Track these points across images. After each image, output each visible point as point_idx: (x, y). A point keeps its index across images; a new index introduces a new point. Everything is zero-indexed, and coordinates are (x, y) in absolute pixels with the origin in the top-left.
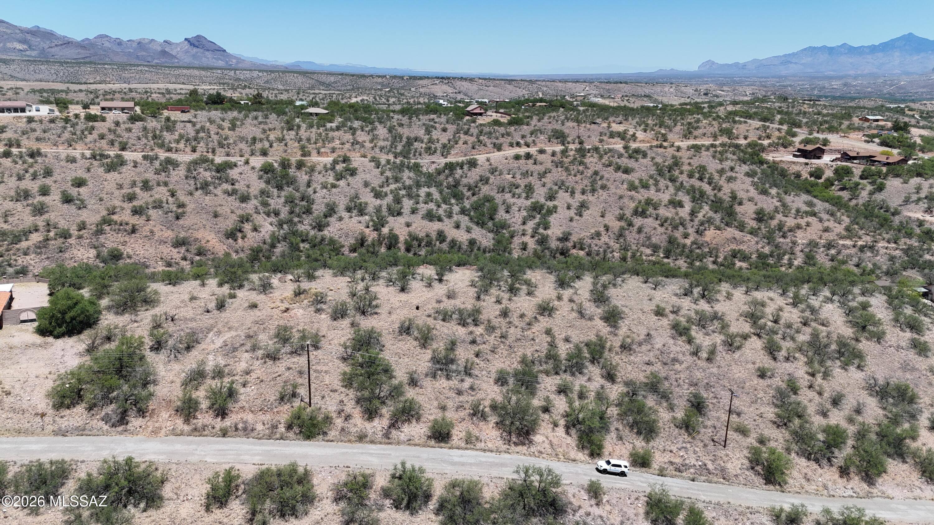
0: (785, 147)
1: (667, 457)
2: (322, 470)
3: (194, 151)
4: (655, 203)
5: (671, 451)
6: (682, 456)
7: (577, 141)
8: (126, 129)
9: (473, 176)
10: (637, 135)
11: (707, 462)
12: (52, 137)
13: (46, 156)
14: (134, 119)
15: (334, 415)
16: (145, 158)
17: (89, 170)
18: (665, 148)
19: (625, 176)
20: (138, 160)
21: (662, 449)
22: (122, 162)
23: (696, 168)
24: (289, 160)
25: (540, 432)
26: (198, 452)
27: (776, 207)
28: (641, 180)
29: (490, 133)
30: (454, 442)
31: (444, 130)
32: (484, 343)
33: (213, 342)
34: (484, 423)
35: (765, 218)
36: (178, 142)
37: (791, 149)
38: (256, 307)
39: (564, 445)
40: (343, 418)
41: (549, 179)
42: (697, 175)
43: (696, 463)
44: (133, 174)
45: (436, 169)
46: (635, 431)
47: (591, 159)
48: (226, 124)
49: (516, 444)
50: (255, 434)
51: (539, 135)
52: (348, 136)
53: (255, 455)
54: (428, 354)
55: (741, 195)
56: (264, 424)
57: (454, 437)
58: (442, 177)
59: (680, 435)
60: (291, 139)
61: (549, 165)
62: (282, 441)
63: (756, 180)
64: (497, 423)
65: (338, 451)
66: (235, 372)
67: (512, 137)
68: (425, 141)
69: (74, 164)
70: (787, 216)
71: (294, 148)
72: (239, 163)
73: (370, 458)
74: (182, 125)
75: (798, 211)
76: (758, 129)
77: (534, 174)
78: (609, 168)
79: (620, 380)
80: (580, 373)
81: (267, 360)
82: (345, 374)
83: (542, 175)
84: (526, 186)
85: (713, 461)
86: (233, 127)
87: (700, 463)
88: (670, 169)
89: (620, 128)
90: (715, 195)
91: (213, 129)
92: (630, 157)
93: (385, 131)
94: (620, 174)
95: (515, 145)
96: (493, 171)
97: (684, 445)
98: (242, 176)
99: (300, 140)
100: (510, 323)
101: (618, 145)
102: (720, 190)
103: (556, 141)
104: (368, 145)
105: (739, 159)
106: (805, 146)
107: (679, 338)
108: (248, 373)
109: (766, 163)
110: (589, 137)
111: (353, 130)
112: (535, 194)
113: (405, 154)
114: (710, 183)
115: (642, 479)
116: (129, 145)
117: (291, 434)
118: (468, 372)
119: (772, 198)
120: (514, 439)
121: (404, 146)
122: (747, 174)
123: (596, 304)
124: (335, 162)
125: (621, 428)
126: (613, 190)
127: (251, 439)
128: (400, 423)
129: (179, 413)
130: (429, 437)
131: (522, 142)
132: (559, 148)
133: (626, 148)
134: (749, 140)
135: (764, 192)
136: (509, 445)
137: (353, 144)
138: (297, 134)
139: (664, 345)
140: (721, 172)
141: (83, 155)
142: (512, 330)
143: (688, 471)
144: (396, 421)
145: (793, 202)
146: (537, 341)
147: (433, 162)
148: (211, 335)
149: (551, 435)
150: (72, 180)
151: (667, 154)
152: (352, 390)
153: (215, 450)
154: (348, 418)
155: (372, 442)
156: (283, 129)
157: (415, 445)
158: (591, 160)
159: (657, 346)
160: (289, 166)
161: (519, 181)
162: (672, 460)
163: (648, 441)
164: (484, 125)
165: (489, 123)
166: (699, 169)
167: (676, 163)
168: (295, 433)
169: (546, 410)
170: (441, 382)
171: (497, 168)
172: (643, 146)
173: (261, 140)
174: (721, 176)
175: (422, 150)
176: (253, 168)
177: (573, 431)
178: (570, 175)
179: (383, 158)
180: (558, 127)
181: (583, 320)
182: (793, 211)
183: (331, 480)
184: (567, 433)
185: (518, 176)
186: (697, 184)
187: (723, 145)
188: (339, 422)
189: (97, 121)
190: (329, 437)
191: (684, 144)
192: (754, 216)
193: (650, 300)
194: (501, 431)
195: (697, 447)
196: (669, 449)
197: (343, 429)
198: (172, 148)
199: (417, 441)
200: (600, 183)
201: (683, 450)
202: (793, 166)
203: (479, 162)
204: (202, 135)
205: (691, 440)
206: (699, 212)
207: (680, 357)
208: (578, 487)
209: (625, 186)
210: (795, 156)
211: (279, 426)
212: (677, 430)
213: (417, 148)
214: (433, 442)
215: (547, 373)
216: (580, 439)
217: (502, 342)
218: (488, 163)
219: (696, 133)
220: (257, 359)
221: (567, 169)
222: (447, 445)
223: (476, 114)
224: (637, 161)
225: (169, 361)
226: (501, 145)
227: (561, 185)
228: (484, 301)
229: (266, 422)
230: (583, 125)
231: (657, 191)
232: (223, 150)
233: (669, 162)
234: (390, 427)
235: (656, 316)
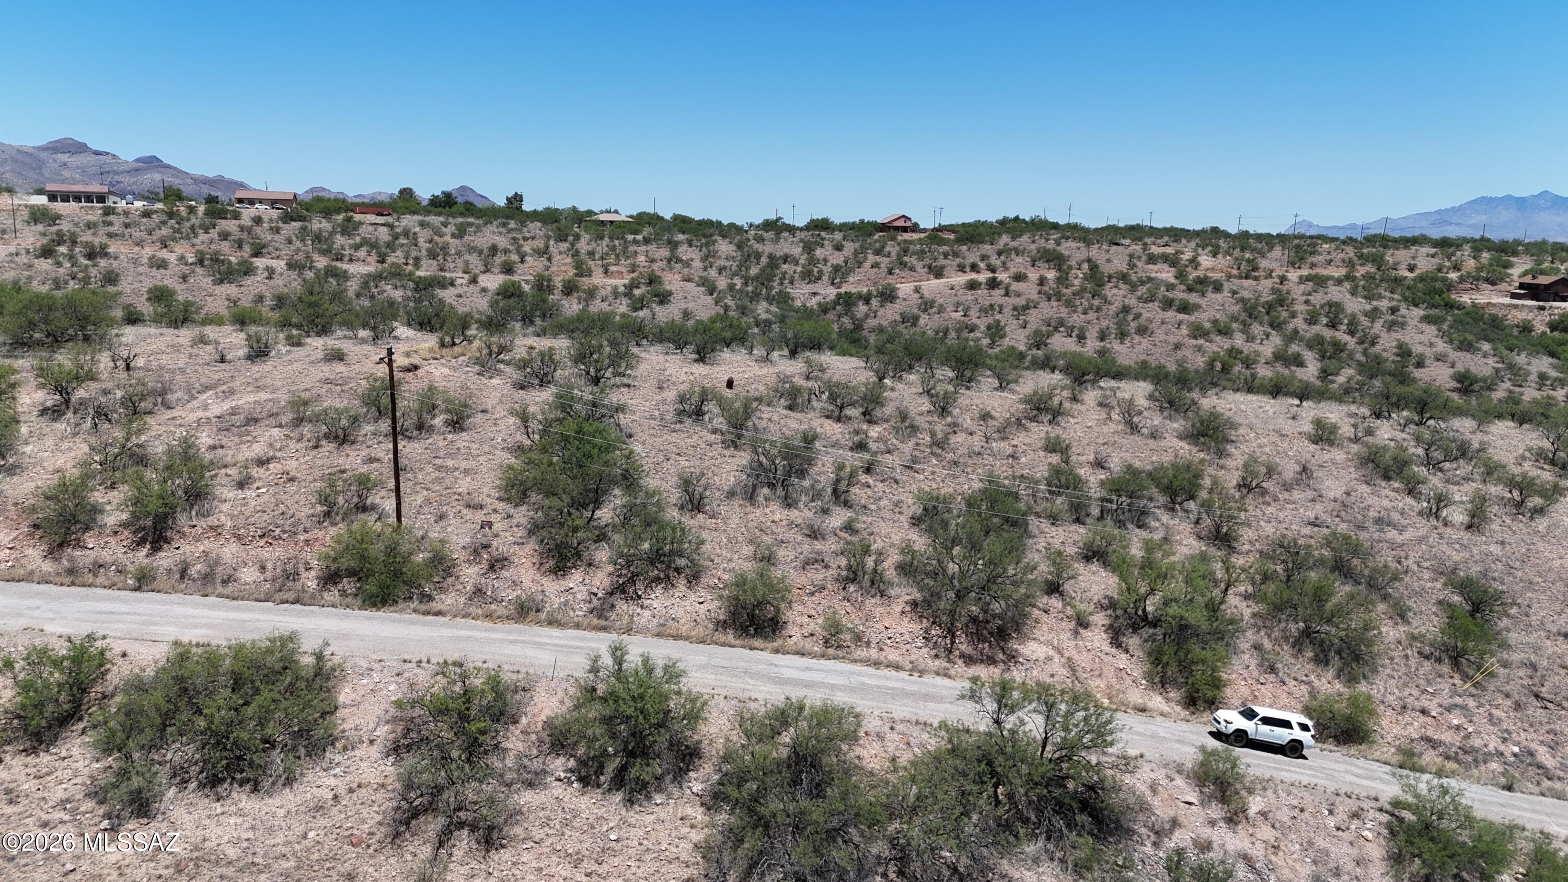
0: (1493, 284)
1: (1414, 727)
2: (376, 666)
3: (382, 261)
4: (1248, 356)
5: (1424, 712)
6: (1458, 728)
7: (1085, 266)
8: (271, 229)
9: (889, 314)
10: (1200, 259)
11: (1534, 746)
12: (138, 234)
13: (116, 258)
14: (287, 218)
15: (458, 555)
16: (290, 266)
17: (184, 278)
18: (1256, 279)
19: (1181, 316)
20: (279, 270)
21: (1397, 704)
22: (247, 270)
23: (1322, 307)
24: (550, 280)
25: (1037, 634)
26: (36, 613)
27: (1497, 371)
28: (1215, 322)
29: (923, 252)
30: (790, 642)
31: (838, 248)
32: (889, 452)
33: (205, 407)
34: (877, 600)
35: (1476, 387)
36: (357, 247)
37: (1504, 286)
38: (342, 360)
39: (1109, 673)
40: (485, 565)
41: (1034, 318)
42: (1325, 320)
43: (1502, 748)
44: (264, 288)
45: (819, 304)
46: (1310, 654)
47: (1115, 291)
48: (451, 229)
49: (969, 660)
50: (230, 588)
51: (1013, 256)
52: (665, 252)
53: (196, 626)
54: (744, 458)
55: (1417, 349)
56: (263, 568)
57: (792, 630)
58: (831, 316)
59: (1440, 676)
60: (560, 253)
61: (1034, 296)
62: (298, 607)
63: (1445, 327)
64: (914, 604)
65: (446, 632)
66: (228, 459)
67: (964, 258)
68: (802, 261)
69: (162, 271)
70: (1520, 386)
71: (565, 264)
72: (459, 281)
73: (532, 652)
74: (371, 228)
75: (1543, 377)
76: (1433, 256)
77: (1005, 310)
78: (1150, 305)
79: (1247, 547)
80: (1139, 527)
81: (323, 443)
82: (510, 467)
83: (1020, 311)
84: (989, 327)
85: (1553, 747)
86: (460, 233)
87: (1516, 749)
88: (1270, 307)
89: (1169, 250)
90: (1365, 350)
91: (423, 236)
92: (1190, 290)
93: (732, 247)
94: (1171, 314)
95: (968, 269)
96: (927, 305)
97: (1458, 700)
98: (461, 300)
99: (576, 254)
100: (955, 425)
101: (1166, 274)
102: (1373, 343)
103: (1047, 266)
104: (697, 264)
105: (1405, 299)
106: (1534, 277)
107: (1383, 484)
108: (262, 462)
109: (1458, 308)
110: (1108, 261)
111: (674, 245)
112: (1007, 339)
113: (765, 279)
114: (1352, 333)
115: (1354, 769)
116: (271, 249)
117: (332, 595)
118: (840, 497)
119: (1485, 356)
120: (963, 647)
121: (763, 270)
122: (1427, 319)
123: (1166, 413)
124: (633, 285)
125: (1267, 644)
126: (1160, 335)
127: (212, 599)
128: (640, 586)
129: (39, 533)
130: (721, 625)
131: (982, 265)
132: (1051, 275)
133: (1181, 276)
134: (1417, 272)
135: (1466, 347)
136: (949, 661)
137: (669, 261)
138: (573, 245)
139: (1348, 494)
140: (1373, 314)
141: (182, 258)
142: (960, 438)
143: (1483, 768)
144: (632, 580)
145: (1529, 364)
146: (1023, 460)
147: (815, 294)
148: (204, 396)
149: (1069, 644)
150: (150, 291)
151: (1260, 288)
152: (524, 508)
153: (90, 612)
154: (496, 564)
155: (552, 622)
156: (548, 238)
157: (677, 637)
158: (1117, 294)
159: (1332, 495)
160: (550, 289)
161: (978, 322)
162: (1430, 733)
163: (1352, 680)
164: (912, 242)
165: (920, 239)
166: (1327, 309)
167: (1281, 300)
168: (343, 593)
169: (1053, 588)
170: (768, 511)
171: (933, 302)
172: (1214, 276)
173: (506, 251)
174: (1373, 322)
175: (796, 276)
176: (484, 290)
177: (1133, 642)
178: (1075, 312)
179: (722, 283)
180: (1051, 245)
181: (1136, 438)
182: (1533, 377)
183: (394, 691)
184: (1116, 642)
185: (974, 313)
186: (1328, 333)
187: (1368, 277)
188: (470, 574)
189: (226, 218)
190: (435, 606)
191: (1293, 275)
192: (1454, 384)
193: (1294, 418)
194: (925, 623)
195: (1497, 707)
196: (1418, 705)
197: (479, 592)
198: (343, 255)
199: (684, 630)
200: (1133, 325)
201: (1457, 712)
202: (1514, 312)
203: (901, 294)
204: (402, 241)
205: (1474, 691)
206: (1337, 374)
207: (1395, 516)
208: (1166, 766)
209: (1184, 331)
210: (1514, 296)
211: (304, 575)
212: (1426, 663)
213: (785, 273)
214: (730, 637)
215: (1054, 519)
216: (1156, 658)
217: (932, 453)
218: (917, 295)
219: (1314, 259)
220: (299, 440)
221: (1069, 304)
222: (770, 645)
223: (897, 228)
224: (1203, 295)
225: (75, 435)
226: (943, 267)
227: (1058, 325)
228: (893, 389)
229: (270, 566)
230: (1096, 246)
231: (1247, 341)
232: (435, 263)
233: (1267, 297)
234: (611, 594)
235: (1315, 442)
